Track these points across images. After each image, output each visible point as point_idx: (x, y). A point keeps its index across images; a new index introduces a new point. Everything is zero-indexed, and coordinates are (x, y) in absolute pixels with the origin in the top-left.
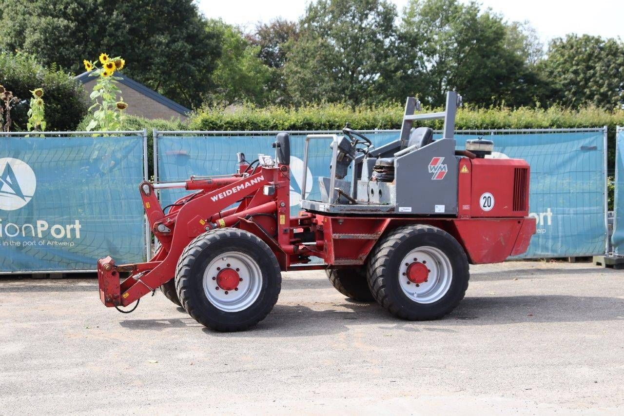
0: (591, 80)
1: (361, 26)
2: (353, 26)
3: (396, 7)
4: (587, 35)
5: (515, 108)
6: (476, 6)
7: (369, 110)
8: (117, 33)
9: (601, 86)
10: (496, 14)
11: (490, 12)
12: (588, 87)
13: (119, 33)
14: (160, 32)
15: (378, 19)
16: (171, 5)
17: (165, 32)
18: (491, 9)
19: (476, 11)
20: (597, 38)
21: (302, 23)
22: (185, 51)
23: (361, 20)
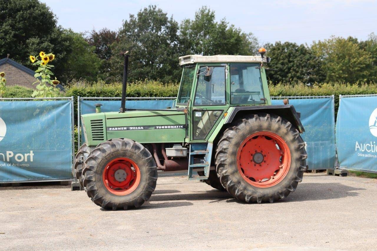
0: (292, 69)
1: (157, 34)
2: (152, 35)
3: (178, 24)
4: (287, 42)
6: (225, 24)
7: (173, 85)
8: (6, 37)
9: (297, 72)
10: (237, 29)
11: (233, 28)
12: (290, 73)
13: (7, 37)
14: (34, 37)
15: (167, 31)
16: (40, 20)
17: (36, 37)
18: (233, 26)
19: (225, 27)
20: (294, 44)
21: (121, 32)
22: (49, 48)
23: (157, 31)
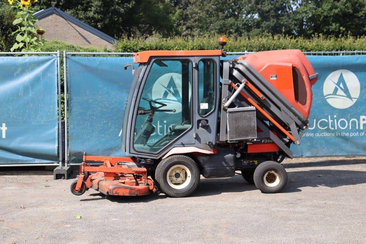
5: (358, 37)
7: (247, 39)
